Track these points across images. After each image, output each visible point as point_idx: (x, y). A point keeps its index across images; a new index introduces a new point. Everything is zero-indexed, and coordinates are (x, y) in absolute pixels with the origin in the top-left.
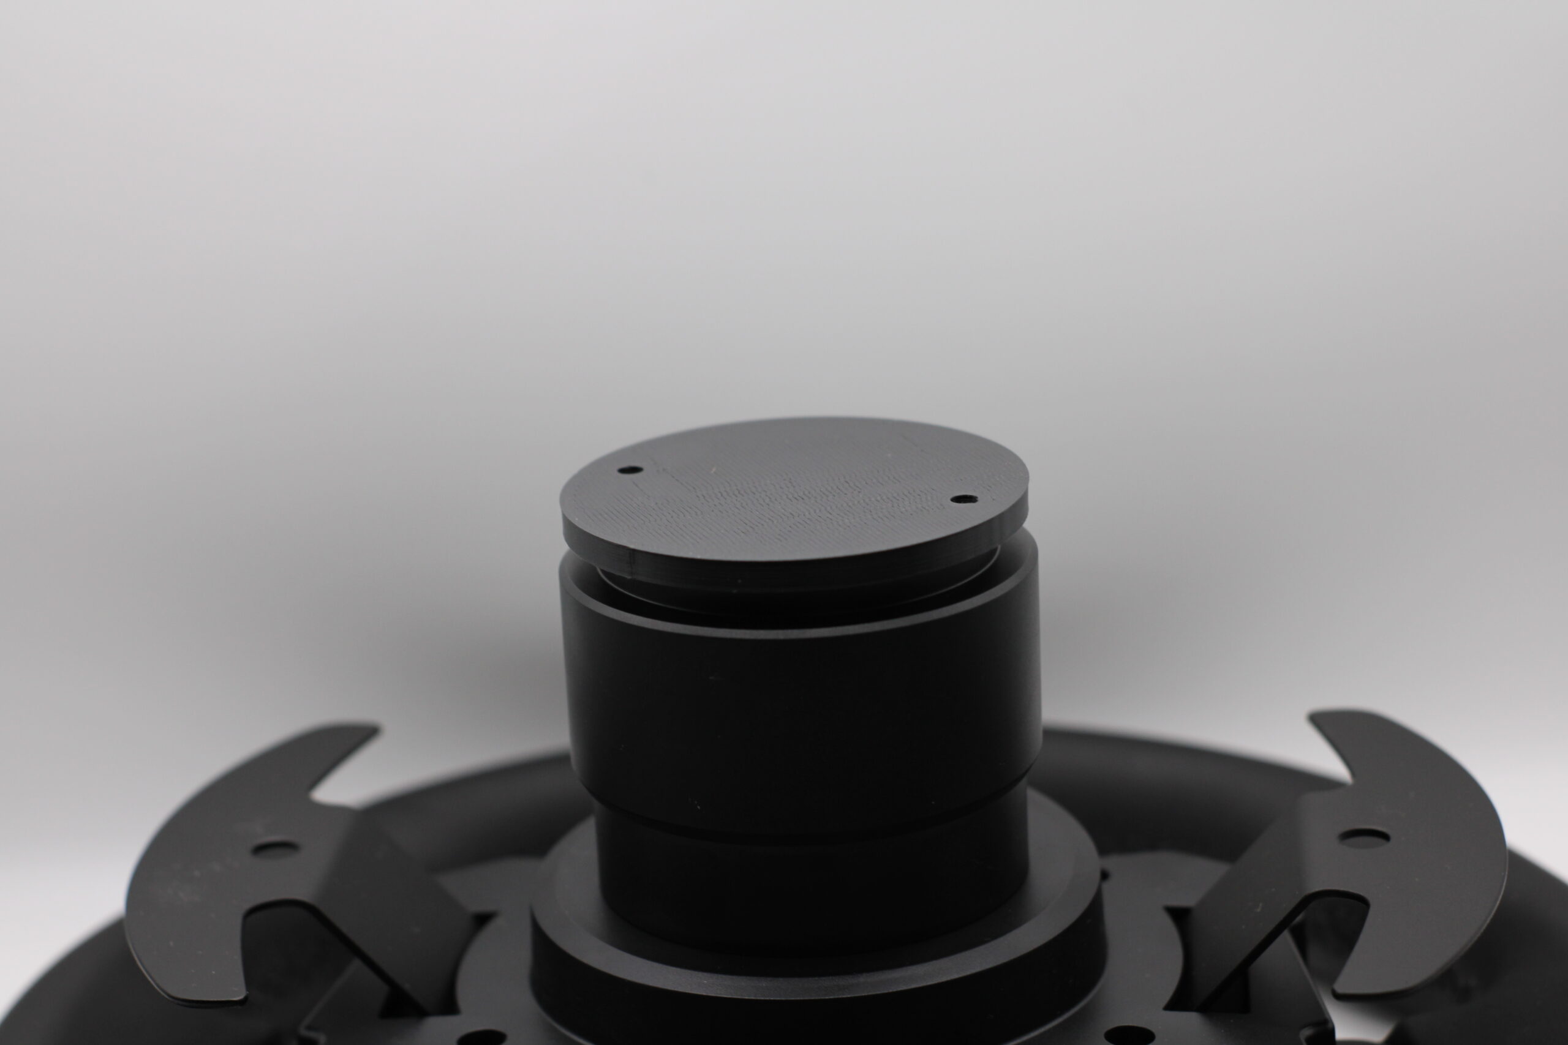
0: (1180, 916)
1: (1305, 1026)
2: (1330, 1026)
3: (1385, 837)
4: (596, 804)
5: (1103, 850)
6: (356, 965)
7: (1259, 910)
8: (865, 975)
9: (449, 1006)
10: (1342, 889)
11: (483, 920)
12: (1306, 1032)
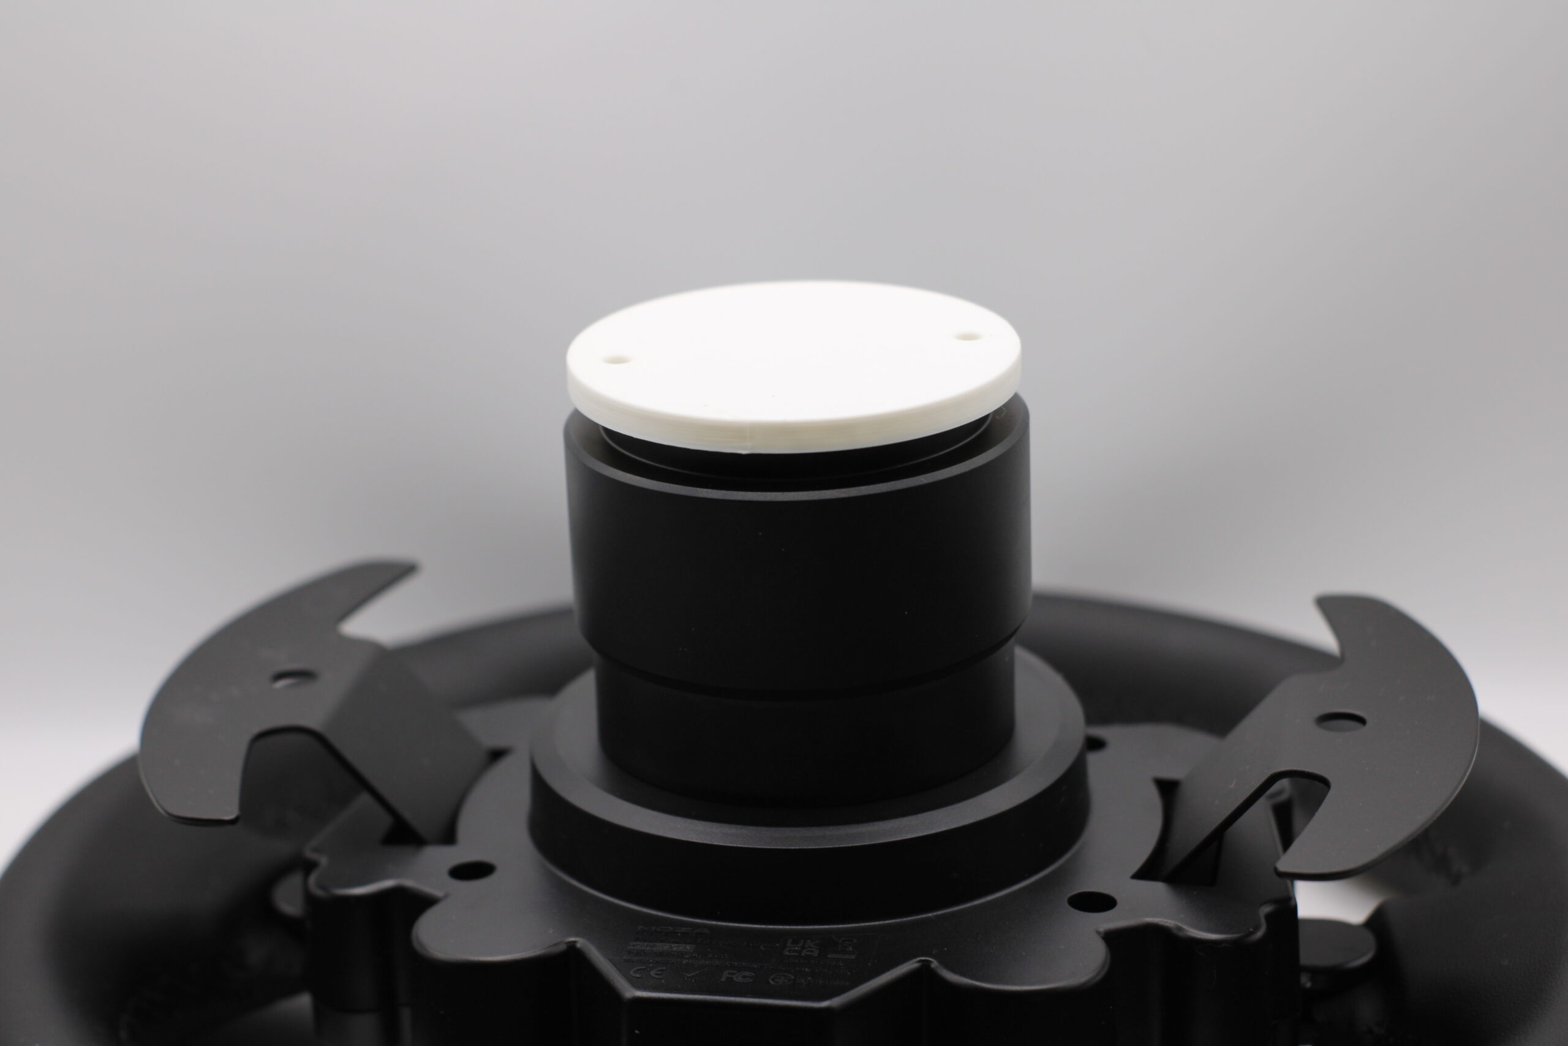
0: (1168, 789)
1: (1265, 903)
2: (1292, 903)
3: (1361, 721)
4: (595, 655)
5: (1091, 719)
6: (365, 799)
7: (1232, 786)
8: (831, 828)
9: (448, 837)
10: (1307, 770)
11: (497, 755)
12: (1266, 909)
